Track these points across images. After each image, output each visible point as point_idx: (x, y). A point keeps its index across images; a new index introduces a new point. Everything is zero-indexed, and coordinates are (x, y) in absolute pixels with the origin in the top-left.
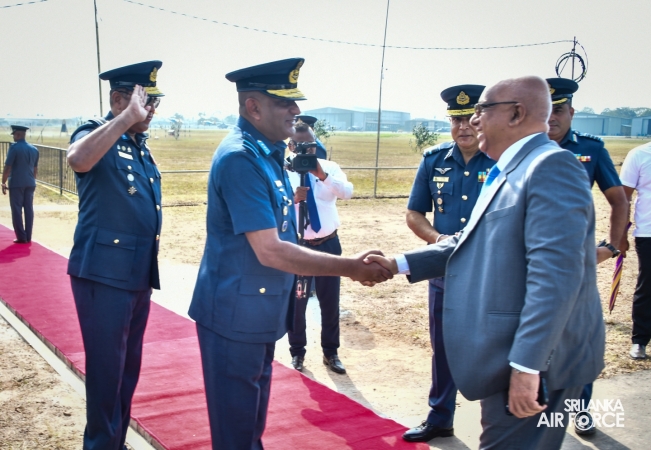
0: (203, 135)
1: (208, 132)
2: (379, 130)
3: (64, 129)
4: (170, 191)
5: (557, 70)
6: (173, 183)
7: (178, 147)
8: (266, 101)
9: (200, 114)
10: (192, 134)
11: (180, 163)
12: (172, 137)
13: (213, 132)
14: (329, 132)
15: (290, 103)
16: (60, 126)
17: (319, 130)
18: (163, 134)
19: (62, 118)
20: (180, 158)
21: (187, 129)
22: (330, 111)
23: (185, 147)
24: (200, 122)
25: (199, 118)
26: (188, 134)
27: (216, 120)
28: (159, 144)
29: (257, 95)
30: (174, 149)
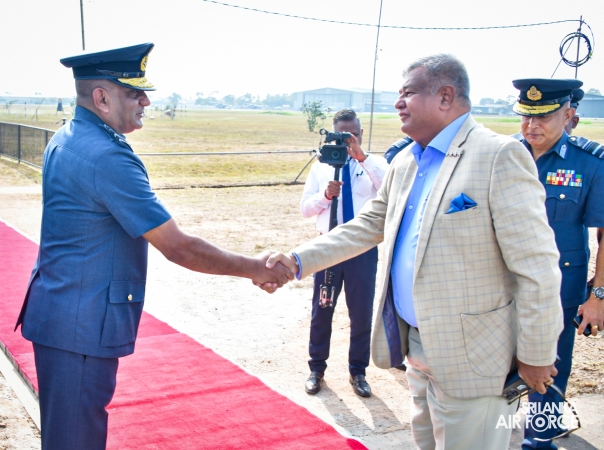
0: (200, 115)
1: (206, 112)
2: (372, 112)
3: (60, 108)
4: (158, 174)
5: (561, 52)
6: (162, 165)
7: (173, 127)
8: (116, 90)
9: (198, 94)
10: (188, 114)
11: (172, 144)
12: (168, 117)
13: (210, 112)
14: (326, 113)
15: (140, 94)
16: (56, 106)
17: (316, 111)
18: (159, 114)
19: (58, 97)
20: (173, 138)
21: (184, 109)
22: (328, 92)
23: (180, 127)
24: (199, 101)
25: (197, 98)
26: (183, 114)
27: (214, 99)
28: (154, 123)
29: (105, 83)
30: (168, 130)
